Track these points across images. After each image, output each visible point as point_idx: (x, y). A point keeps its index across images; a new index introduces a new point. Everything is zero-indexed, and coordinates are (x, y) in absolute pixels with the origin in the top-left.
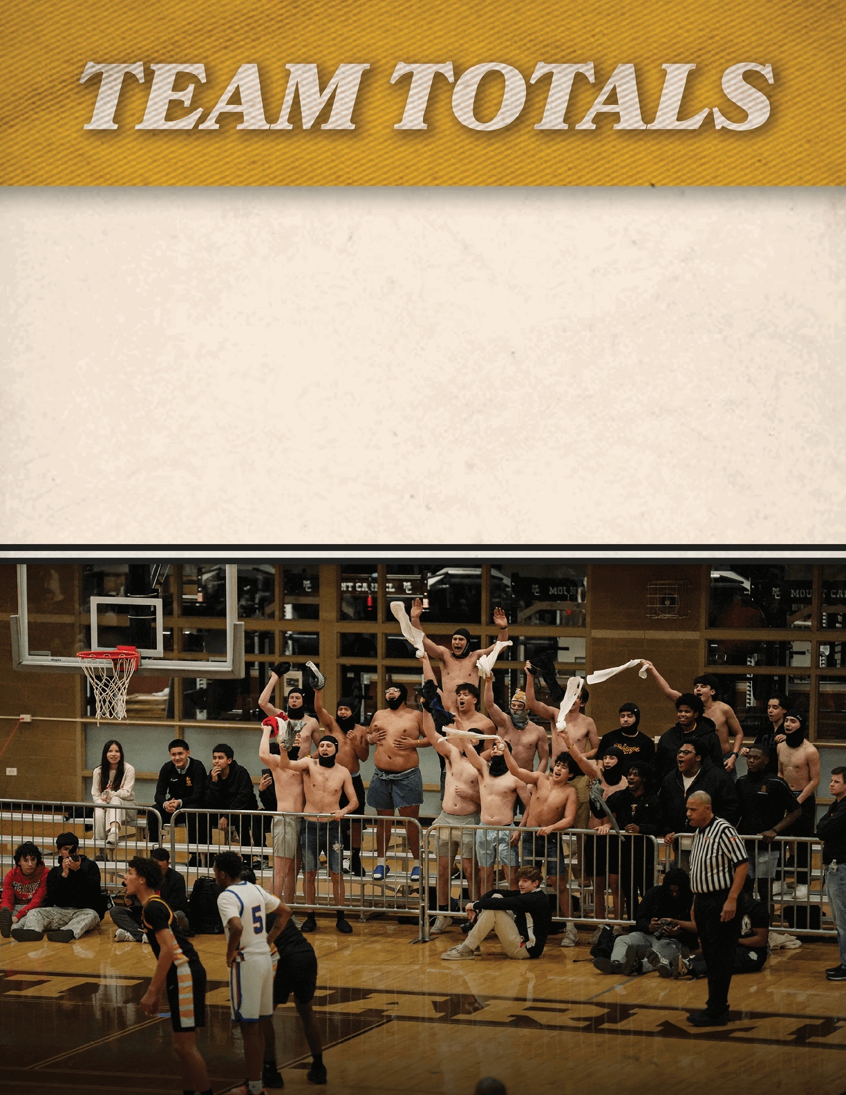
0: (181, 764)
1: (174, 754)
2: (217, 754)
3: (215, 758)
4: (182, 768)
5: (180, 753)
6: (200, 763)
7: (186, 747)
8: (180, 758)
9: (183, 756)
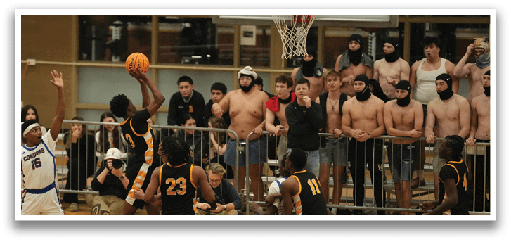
0: (187, 95)
1: (182, 88)
2: (214, 91)
3: (214, 94)
4: (187, 98)
5: (186, 87)
6: (201, 96)
7: (191, 82)
8: (186, 89)
9: (188, 89)
